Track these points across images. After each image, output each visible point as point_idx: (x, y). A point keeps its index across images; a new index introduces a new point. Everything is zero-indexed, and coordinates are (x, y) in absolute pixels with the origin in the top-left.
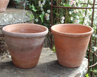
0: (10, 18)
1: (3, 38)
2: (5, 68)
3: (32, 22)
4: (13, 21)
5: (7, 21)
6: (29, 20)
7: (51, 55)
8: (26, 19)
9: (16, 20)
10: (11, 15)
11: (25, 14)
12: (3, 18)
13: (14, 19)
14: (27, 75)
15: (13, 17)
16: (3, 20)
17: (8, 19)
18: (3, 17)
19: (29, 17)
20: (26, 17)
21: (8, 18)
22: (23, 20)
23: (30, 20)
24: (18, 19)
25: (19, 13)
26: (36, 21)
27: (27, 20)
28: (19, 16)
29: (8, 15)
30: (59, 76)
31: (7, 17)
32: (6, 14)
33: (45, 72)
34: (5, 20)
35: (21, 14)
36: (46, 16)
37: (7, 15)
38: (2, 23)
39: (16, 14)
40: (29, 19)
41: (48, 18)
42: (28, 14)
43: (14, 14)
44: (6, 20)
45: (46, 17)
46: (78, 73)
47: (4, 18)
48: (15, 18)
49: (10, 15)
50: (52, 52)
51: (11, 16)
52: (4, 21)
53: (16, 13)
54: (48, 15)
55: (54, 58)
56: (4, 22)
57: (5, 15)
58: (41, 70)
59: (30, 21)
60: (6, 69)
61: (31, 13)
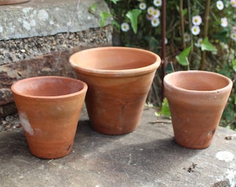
0: (40, 18)
1: (20, 73)
2: (19, 152)
3: (106, 31)
4: (50, 28)
5: (31, 28)
6: (96, 26)
7: (153, 123)
8: (88, 22)
9: (58, 25)
10: (43, 10)
11: (87, 11)
12: (20, 20)
13: (52, 23)
14: (71, 175)
15: (50, 16)
16: (21, 24)
17: (34, 23)
18: (21, 16)
19: (97, 17)
20: (89, 18)
21: (36, 18)
22: (80, 25)
23: (100, 25)
24: (64, 22)
25: (69, 7)
26: (124, 30)
27: (92, 27)
28: (67, 13)
29: (35, 12)
30: (160, 184)
31: (32, 16)
32: (30, 8)
33: (122, 171)
34: (26, 25)
35: (73, 8)
36: (150, 16)
37: (31, 12)
38: (18, 31)
39: (57, 9)
40: (97, 24)
41: (155, 22)
42: (93, 9)
43: (52, 8)
44: (29, 25)
45: (149, 18)
46: (219, 180)
47: (25, 18)
48: (55, 20)
49: (40, 11)
50: (156, 114)
51: (44, 15)
52: (24, 26)
53: (58, 7)
54: (155, 14)
55: (159, 131)
56: (22, 29)
57: (26, 10)
58: (115, 164)
59: (99, 28)
60: (21, 156)
61: (103, 6)
